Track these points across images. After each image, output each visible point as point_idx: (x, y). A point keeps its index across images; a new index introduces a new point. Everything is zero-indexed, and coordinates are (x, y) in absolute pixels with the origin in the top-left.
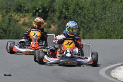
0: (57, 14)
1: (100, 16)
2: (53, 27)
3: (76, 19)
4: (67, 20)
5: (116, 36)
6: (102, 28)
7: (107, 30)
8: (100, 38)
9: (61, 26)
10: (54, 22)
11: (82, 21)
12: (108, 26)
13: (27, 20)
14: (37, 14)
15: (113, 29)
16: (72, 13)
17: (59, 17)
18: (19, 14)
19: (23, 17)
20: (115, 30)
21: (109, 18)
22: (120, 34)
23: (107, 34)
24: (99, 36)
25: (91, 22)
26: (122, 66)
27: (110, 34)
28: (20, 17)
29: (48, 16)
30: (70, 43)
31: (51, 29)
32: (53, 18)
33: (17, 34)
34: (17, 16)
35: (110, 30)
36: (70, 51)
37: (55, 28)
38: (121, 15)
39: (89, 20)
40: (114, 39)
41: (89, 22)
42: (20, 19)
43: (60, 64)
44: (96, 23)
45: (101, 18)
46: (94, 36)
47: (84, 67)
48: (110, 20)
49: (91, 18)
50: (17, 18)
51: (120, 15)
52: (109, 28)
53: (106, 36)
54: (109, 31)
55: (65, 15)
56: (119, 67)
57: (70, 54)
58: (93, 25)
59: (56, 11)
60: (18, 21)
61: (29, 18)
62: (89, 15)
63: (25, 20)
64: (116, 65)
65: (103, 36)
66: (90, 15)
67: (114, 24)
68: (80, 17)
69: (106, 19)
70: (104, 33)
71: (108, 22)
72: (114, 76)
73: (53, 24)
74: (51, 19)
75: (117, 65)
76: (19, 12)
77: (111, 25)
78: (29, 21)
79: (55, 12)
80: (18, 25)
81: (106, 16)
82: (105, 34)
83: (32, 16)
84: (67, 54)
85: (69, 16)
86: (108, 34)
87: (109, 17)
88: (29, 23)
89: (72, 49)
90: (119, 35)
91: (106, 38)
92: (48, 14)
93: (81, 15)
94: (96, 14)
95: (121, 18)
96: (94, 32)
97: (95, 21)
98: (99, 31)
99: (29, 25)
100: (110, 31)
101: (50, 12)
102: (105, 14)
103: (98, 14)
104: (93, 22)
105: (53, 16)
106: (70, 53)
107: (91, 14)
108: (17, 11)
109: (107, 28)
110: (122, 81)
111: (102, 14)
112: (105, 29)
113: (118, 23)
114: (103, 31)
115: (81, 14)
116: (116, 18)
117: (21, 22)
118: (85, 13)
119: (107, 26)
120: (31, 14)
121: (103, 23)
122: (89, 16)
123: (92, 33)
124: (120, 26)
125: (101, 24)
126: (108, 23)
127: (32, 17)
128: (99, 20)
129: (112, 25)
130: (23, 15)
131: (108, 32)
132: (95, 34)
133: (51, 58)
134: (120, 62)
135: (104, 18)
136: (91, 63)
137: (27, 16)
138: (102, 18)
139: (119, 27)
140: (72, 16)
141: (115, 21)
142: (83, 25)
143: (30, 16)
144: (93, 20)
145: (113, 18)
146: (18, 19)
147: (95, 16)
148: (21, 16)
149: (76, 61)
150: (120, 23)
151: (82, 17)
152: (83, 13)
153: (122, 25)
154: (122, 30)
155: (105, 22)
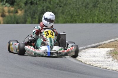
1: (65, 1)
2: (20, 12)
3: (42, 4)
4: (33, 5)
5: (81, 20)
6: (67, 13)
7: (72, 14)
8: (65, 23)
9: (27, 11)
10: (20, 7)
15: (78, 14)
17: (25, 2)
21: (73, 4)
22: (84, 19)
23: (71, 19)
24: (64, 21)
26: (86, 50)
27: (75, 19)
29: (15, 2)
31: (18, 14)
32: (20, 3)
35: (75, 14)
37: (22, 13)
38: (86, 1)
39: (54, 5)
40: (79, 23)
41: (54, 7)
44: (61, 8)
45: (65, 3)
46: (59, 21)
48: (74, 5)
49: (57, 3)
52: (74, 13)
54: (74, 16)
56: (84, 51)
58: (59, 10)
65: (68, 21)
66: (55, 1)
67: (78, 8)
68: (46, 3)
69: (70, 4)
70: (69, 17)
71: (73, 7)
72: (79, 59)
73: (20, 9)
74: (18, 5)
75: (82, 48)
81: (71, 1)
85: (35, 1)
86: (73, 18)
90: (83, 19)
91: (71, 22)
93: (46, 1)
95: (85, 3)
96: (59, 17)
97: (60, 7)
98: (64, 16)
104: (58, 7)
105: (20, 1)
109: (72, 13)
110: (87, 64)
112: (70, 14)
114: (68, 15)
116: (80, 3)
119: (72, 11)
124: (84, 10)
125: (66, 9)
126: (72, 8)
128: (65, 5)
129: (76, 10)
132: (61, 18)
134: (85, 45)
135: (69, 4)
138: (67, 3)
139: (83, 12)
140: (38, 1)
141: (80, 6)
144: (58, 5)
145: (78, 4)
147: (60, 1)
150: (84, 8)
151: (47, 2)
153: (86, 10)
154: (86, 14)
155: (69, 8)
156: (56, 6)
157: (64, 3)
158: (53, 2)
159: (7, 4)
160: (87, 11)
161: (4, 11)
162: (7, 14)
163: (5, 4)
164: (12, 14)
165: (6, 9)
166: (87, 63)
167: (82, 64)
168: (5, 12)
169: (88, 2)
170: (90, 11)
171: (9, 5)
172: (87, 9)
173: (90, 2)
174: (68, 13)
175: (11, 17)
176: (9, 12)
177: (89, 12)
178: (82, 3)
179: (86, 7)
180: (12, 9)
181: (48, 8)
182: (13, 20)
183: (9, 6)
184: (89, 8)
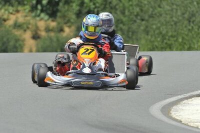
0: (75, 7)
1: (151, 9)
2: (67, 30)
5: (180, 44)
6: (154, 32)
10: (69, 21)
11: (118, 20)
12: (166, 28)
13: (20, 18)
14: (39, 7)
15: (175, 34)
16: (102, 4)
17: (78, 12)
18: (6, 7)
19: (14, 13)
20: (178, 34)
21: (167, 14)
22: (187, 42)
23: (163, 42)
24: (149, 46)
25: (135, 21)
26: (190, 100)
27: (169, 42)
28: (9, 13)
29: (57, 11)
30: (90, 51)
31: (64, 34)
32: (68, 14)
33: (4, 44)
34: (3, 11)
35: (170, 34)
36: (90, 65)
37: (71, 32)
38: (189, 9)
39: (131, 17)
40: (177, 50)
41: (131, 21)
42: (8, 16)
43: (73, 85)
44: (144, 22)
45: (152, 14)
47: (112, 90)
48: (168, 17)
49: (135, 14)
50: (3, 15)
51: (187, 8)
52: (167, 32)
53: (162, 46)
54: (167, 37)
55: (88, 8)
56: (185, 101)
57: (90, 69)
58: (139, 26)
59: (71, 2)
60: (5, 20)
61: (24, 14)
62: (131, 8)
63: (17, 18)
64: (180, 97)
65: (157, 47)
66: (133, 9)
67: (176, 23)
69: (161, 15)
70: (159, 39)
71: (165, 21)
73: (68, 24)
74: (64, 16)
75: (182, 96)
76: (8, 4)
77: (170, 27)
78: (25, 20)
79: (71, 4)
80: (5, 27)
81: (161, 9)
82: (160, 43)
83: (30, 11)
84: (84, 69)
85: (96, 10)
86: (165, 41)
87: (167, 12)
88: (24, 23)
89: (92, 61)
90: (185, 43)
91: (163, 49)
92: (59, 8)
93: (116, 9)
94: (144, 6)
95: (188, 13)
96: (140, 38)
97: (143, 20)
98: (150, 37)
99: (25, 26)
100: (169, 37)
101: (61, 4)
102: (159, 6)
103: (147, 6)
104: (138, 21)
105: (68, 10)
106: (90, 67)
107: (135, 8)
108: (3, 3)
110: (190, 126)
111: (155, 7)
112: (161, 33)
113: (183, 23)
114: (157, 36)
115: (117, 7)
116: (179, 13)
117: (11, 22)
118: (124, 5)
119: (164, 27)
120: (28, 8)
121: (156, 22)
122: (131, 11)
123: (137, 40)
124: (186, 27)
125: (153, 24)
126: (164, 23)
127: (30, 13)
128: (151, 16)
130: (15, 9)
131: (165, 39)
132: (143, 42)
133: (59, 75)
134: (188, 92)
135: (158, 14)
136: (125, 84)
137: (21, 12)
138: (154, 13)
139: (185, 29)
141: (178, 19)
142: (121, 25)
143: (27, 11)
144: (139, 17)
145: (174, 14)
146: (5, 17)
147: (142, 10)
148: (11, 11)
149: (99, 80)
150: (186, 22)
151: (118, 12)
152: (121, 5)
153: (190, 25)
154: (190, 34)
155: (159, 21)
156: (135, 18)
157: (150, 12)
158: (129, 11)
159: (43, 15)
160: (192, 27)
161: (37, 28)
162: (43, 34)
163: (39, 16)
164: (52, 34)
165: (42, 24)
166: (192, 124)
167: (183, 126)
168: (40, 30)
169: (193, 11)
170: (197, 27)
171: (47, 17)
172: (192, 24)
173: (197, 12)
174: (157, 32)
175: (51, 39)
176: (48, 30)
177: (196, 30)
178: (183, 14)
179: (190, 22)
180: (53, 24)
181: (120, 22)
182: (55, 44)
183: (48, 20)
184: (195, 23)
